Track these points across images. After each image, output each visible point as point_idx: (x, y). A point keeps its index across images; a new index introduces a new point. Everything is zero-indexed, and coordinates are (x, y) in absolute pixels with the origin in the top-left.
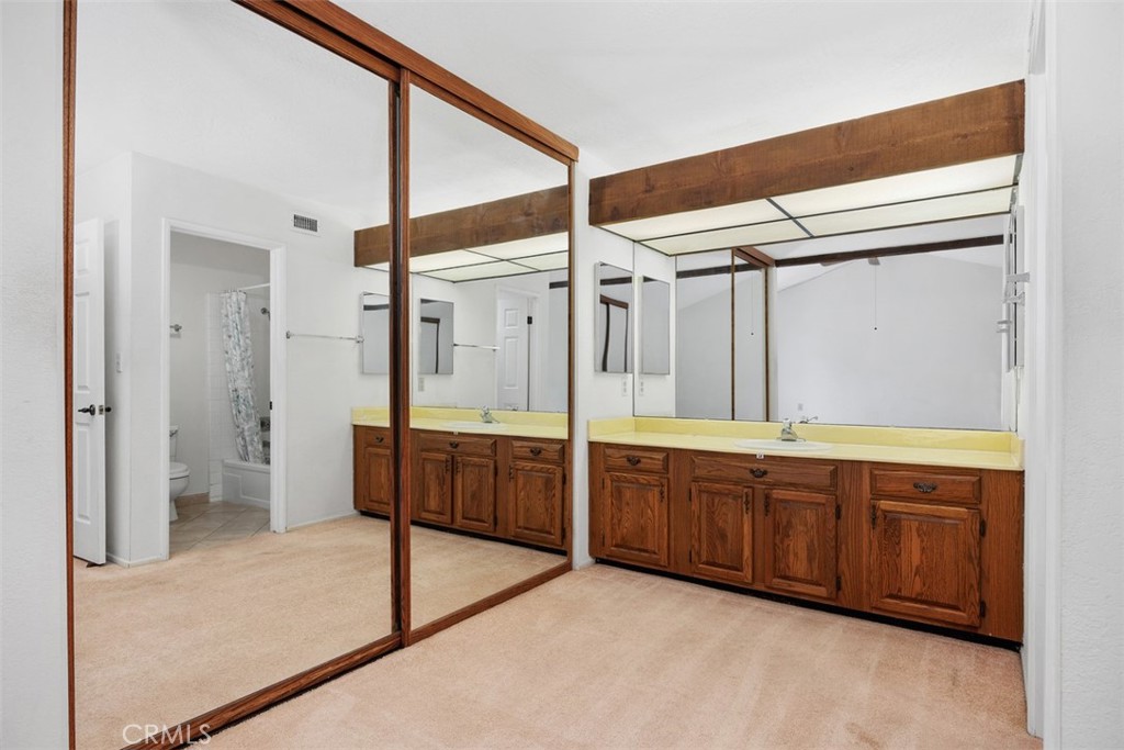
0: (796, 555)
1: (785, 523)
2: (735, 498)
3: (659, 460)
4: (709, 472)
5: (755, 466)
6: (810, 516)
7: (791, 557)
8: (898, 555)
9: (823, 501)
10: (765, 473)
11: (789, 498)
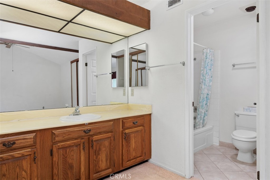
0: (102, 161)
1: (98, 150)
2: (77, 146)
3: (31, 139)
4: (63, 137)
5: (85, 128)
6: (107, 143)
7: (100, 162)
8: (130, 147)
9: (110, 136)
10: (90, 131)
11: (99, 138)
